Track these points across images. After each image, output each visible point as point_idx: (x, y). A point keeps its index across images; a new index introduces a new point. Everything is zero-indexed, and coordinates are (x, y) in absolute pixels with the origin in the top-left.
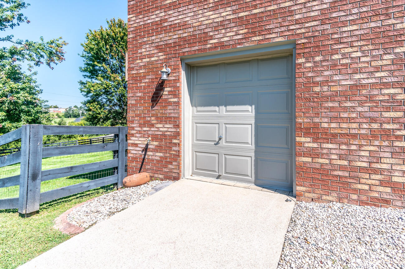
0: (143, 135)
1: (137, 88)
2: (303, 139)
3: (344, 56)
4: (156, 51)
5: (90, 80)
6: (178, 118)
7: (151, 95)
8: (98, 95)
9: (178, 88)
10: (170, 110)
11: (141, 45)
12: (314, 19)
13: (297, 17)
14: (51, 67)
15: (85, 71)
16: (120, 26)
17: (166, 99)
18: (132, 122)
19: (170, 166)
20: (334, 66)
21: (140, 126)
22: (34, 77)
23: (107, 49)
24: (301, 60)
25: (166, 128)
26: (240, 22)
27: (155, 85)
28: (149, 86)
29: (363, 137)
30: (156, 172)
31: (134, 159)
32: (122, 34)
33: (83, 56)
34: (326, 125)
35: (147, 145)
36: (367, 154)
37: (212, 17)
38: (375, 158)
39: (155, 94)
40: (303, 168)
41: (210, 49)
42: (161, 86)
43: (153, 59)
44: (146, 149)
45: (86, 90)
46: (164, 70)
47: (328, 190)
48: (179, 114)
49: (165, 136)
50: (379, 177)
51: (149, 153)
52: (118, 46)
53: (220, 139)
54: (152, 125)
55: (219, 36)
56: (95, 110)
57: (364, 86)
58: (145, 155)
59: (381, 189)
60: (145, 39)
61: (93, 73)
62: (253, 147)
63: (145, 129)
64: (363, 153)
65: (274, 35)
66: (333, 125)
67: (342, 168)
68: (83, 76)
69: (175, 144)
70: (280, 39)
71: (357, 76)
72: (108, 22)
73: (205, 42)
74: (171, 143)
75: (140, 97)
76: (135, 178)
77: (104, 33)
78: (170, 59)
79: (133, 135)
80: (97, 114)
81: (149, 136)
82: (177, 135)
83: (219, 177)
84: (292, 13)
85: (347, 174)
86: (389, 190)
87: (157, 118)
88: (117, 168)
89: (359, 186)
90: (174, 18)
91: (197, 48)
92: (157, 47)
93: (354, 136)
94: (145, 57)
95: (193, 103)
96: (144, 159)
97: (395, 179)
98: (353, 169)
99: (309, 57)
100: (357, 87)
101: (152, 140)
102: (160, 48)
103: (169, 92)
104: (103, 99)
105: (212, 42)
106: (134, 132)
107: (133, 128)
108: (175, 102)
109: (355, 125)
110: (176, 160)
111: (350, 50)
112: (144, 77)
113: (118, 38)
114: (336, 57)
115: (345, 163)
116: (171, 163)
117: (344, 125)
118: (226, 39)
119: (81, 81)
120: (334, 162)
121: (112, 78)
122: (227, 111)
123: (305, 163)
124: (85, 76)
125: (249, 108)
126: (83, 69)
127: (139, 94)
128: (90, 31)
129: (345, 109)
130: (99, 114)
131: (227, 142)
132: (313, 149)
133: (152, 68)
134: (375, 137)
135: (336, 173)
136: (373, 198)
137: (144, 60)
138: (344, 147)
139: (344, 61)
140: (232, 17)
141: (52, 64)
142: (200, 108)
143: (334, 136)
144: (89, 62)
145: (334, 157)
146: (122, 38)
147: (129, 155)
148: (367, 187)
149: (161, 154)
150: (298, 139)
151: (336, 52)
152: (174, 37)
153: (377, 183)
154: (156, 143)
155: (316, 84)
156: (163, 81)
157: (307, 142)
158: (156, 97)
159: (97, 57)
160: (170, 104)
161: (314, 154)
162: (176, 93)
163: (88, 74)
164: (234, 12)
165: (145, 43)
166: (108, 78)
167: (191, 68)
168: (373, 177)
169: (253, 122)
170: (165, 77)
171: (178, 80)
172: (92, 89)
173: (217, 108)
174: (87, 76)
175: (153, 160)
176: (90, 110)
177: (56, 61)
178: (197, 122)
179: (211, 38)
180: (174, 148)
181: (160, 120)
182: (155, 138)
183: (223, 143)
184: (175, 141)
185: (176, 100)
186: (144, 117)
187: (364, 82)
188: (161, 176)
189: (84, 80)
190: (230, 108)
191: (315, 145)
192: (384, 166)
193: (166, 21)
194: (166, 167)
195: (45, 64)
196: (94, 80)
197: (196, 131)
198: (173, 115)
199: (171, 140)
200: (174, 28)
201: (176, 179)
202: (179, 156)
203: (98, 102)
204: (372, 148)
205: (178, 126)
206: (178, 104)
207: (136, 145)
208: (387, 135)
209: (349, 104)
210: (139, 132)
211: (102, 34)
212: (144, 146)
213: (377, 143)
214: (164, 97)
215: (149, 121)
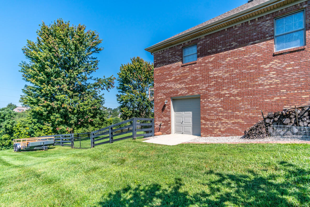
0: (160, 121)
1: (157, 106)
2: (202, 121)
3: (211, 99)
4: (163, 95)
5: (122, 94)
6: (170, 116)
7: (162, 108)
8: (126, 102)
9: (170, 107)
10: (167, 113)
11: (158, 93)
12: (204, 89)
13: (201, 88)
14: (109, 90)
15: (120, 88)
16: (138, 61)
17: (166, 110)
18: (156, 117)
19: (168, 130)
20: (209, 102)
21: (159, 118)
22: (103, 96)
23: (131, 76)
24: (201, 100)
25: (166, 119)
26: (186, 88)
27: (163, 105)
28: (161, 106)
29: (215, 120)
30: (164, 132)
31: (157, 129)
32: (139, 66)
33: (118, 80)
34: (207, 117)
35: (161, 124)
36: (216, 124)
37: (179, 86)
38: (217, 125)
39: (163, 108)
40: (202, 128)
41: (179, 95)
42: (165, 106)
43: (162, 97)
44: (160, 125)
45: (120, 99)
46: (166, 101)
47: (208, 134)
48: (170, 115)
49: (166, 121)
50: (218, 129)
51: (161, 127)
52: (137, 74)
53: (183, 122)
54: (162, 118)
55: (181, 92)
56: (125, 111)
57: (215, 107)
58: (160, 127)
59: (219, 132)
60: (160, 91)
61: (124, 89)
62: (192, 124)
63: (160, 119)
64: (215, 124)
65: (195, 93)
66: (209, 117)
67: (211, 128)
68: (118, 91)
69: (169, 123)
70: (197, 94)
71: (214, 105)
72: (131, 60)
73: (177, 93)
74: (168, 123)
75: (158, 109)
76: (158, 133)
77: (130, 67)
78: (167, 97)
79: (156, 121)
80: (127, 114)
81: (161, 121)
82: (170, 121)
83: (182, 133)
84: (199, 87)
85: (212, 129)
86: (220, 132)
87: (164, 116)
88: (152, 131)
89: (214, 132)
90: (169, 85)
91: (175, 95)
92: (163, 94)
93: (213, 120)
94: (160, 96)
95: (175, 111)
96: (160, 128)
97: (221, 130)
98: (213, 128)
99: (203, 99)
100: (214, 107)
101: (162, 122)
102: (164, 94)
103: (167, 108)
104: (129, 105)
105: (179, 93)
106: (156, 120)
107: (156, 119)
108: (169, 111)
109: (213, 117)
110: (169, 128)
111: (212, 98)
112: (160, 103)
113: (137, 68)
114: (209, 99)
115: (212, 126)
116: (168, 129)
117: (211, 117)
118: (183, 93)
119: (117, 94)
120: (209, 126)
121: (134, 92)
122: (185, 113)
123: (203, 127)
124: (119, 91)
125: (191, 112)
126: (118, 87)
127: (158, 108)
128: (122, 65)
129: (211, 113)
130: (128, 114)
131: (185, 123)
132: (205, 123)
133: (162, 100)
134: (217, 120)
135: (210, 129)
136: (217, 135)
137: (159, 98)
138: (211, 123)
139: (211, 101)
140: (185, 87)
141: (109, 89)
142: (177, 112)
143: (209, 120)
144: (121, 83)
145: (209, 125)
146: (139, 68)
147: (155, 127)
148: (216, 132)
149: (165, 127)
150: (201, 121)
151: (209, 98)
152: (169, 91)
153: (218, 131)
154: (163, 123)
155: (205, 106)
156: (165, 104)
157: (203, 121)
158: (163, 109)
159: (126, 80)
160: (167, 111)
161: (205, 124)
162: (169, 108)
163: (121, 90)
164: (185, 85)
165: (160, 92)
166: (132, 92)
167: (174, 100)
168: (217, 129)
169: (192, 116)
170: (166, 103)
171: (170, 104)
172: (124, 99)
173: (182, 112)
174: (121, 91)
175: (162, 129)
176: (123, 111)
177: (111, 88)
178: (176, 117)
179: (179, 92)
180: (169, 125)
181: (165, 116)
182: (163, 122)
183: (184, 123)
184: (169, 122)
185: (169, 110)
186: (160, 116)
187: (215, 106)
188: (165, 133)
189: (119, 94)
190: (185, 112)
191: (205, 122)
192: (219, 127)
193: (166, 86)
194: (166, 130)
195: (106, 89)
196: (124, 94)
197: (176, 120)
198: (168, 115)
199: (168, 122)
200: (169, 88)
201: (170, 134)
202: (170, 127)
203: (127, 106)
204: (217, 123)
205: (170, 118)
206: (170, 111)
207: (157, 124)
208: (220, 119)
209: (212, 112)
210: (158, 120)
211: (128, 67)
212: (160, 124)
213: (218, 121)
214: (166, 109)
215: (161, 117)
